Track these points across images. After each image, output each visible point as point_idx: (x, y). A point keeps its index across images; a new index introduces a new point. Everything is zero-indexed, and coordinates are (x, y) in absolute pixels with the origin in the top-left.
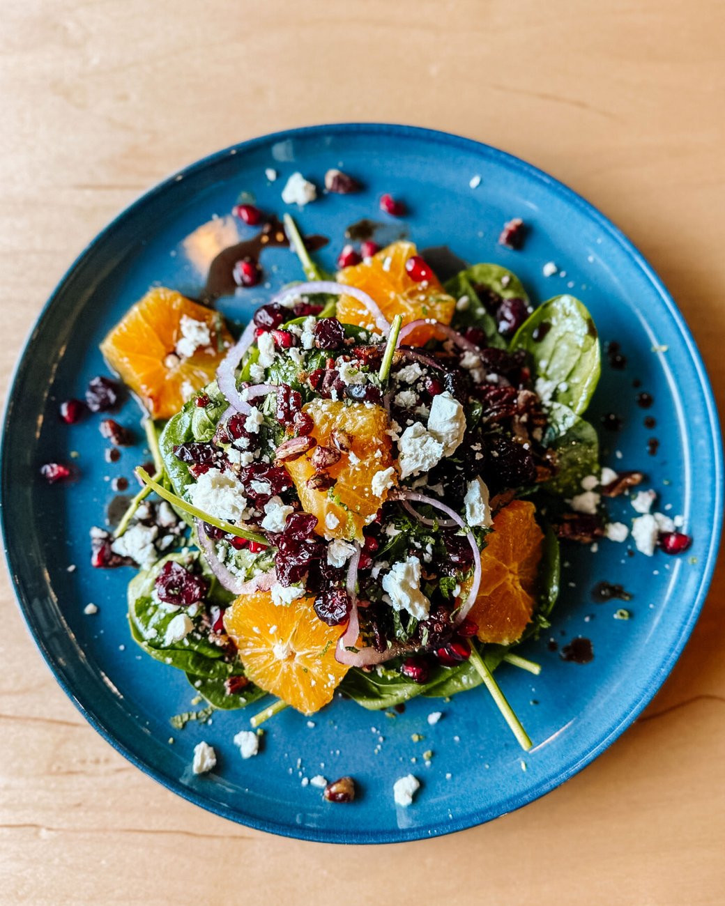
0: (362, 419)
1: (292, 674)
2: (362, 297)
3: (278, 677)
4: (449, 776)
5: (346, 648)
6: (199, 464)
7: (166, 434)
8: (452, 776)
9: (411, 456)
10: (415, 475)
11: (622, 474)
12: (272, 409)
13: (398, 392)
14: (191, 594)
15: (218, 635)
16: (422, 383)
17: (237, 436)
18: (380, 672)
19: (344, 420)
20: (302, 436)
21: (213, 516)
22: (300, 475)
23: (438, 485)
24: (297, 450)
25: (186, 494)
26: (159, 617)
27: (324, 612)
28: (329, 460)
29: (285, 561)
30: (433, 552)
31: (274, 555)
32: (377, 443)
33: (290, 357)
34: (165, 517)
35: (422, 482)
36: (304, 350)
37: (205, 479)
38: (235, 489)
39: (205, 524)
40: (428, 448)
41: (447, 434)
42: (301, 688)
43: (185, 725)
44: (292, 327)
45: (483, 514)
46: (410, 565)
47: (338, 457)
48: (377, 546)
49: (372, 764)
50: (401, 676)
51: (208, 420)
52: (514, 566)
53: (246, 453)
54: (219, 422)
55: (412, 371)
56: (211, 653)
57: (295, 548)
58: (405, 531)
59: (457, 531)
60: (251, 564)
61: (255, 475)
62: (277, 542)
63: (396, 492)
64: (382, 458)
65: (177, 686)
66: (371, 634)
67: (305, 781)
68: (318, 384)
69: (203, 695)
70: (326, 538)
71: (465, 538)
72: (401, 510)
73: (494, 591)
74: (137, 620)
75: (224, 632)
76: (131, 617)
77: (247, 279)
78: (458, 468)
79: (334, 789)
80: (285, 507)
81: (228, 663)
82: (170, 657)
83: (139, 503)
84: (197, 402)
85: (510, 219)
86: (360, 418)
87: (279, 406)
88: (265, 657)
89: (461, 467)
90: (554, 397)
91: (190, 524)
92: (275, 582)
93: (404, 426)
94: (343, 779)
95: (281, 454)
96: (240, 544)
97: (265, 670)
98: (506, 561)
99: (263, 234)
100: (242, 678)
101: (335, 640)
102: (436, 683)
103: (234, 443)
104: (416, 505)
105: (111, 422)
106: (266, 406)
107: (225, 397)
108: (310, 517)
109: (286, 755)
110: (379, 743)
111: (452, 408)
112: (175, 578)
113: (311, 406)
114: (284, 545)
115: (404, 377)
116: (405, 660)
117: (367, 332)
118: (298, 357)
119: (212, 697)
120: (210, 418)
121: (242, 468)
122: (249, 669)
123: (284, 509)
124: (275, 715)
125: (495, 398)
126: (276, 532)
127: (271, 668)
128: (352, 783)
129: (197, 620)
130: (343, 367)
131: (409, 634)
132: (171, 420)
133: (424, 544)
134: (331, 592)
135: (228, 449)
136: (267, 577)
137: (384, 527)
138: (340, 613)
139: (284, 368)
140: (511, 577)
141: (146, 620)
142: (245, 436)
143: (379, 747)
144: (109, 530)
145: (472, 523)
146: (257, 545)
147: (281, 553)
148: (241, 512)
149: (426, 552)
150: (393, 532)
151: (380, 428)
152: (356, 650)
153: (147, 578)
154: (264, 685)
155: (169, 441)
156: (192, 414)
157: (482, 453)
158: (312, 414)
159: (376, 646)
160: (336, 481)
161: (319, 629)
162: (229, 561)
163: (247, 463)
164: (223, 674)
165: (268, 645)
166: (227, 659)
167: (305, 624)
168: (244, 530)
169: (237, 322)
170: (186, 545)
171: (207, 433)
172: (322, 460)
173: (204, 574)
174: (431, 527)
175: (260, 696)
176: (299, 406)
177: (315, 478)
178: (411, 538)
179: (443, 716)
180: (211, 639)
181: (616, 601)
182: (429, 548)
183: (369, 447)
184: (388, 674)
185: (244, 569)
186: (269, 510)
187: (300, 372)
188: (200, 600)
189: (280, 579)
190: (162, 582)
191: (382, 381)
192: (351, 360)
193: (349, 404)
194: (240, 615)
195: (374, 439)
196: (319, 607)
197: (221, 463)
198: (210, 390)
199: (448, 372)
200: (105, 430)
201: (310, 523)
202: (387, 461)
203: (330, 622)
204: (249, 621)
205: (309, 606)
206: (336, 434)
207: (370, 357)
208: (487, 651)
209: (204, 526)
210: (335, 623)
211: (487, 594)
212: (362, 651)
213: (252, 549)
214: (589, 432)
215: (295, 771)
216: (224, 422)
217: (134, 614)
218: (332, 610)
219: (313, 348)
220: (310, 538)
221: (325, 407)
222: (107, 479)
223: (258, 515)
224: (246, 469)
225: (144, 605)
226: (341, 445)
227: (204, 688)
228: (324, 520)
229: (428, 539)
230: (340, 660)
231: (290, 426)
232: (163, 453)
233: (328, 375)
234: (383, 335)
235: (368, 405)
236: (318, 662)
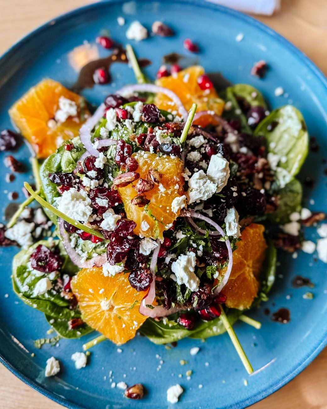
0: (169, 164)
1: (111, 319)
2: (171, 94)
3: (102, 321)
4: (200, 386)
5: (146, 305)
6: (64, 186)
7: (45, 166)
8: (203, 386)
9: (197, 190)
10: (197, 202)
11: (314, 213)
12: (112, 155)
13: (190, 152)
14: (52, 266)
15: (67, 292)
16: (204, 148)
17: (89, 169)
18: (165, 321)
19: (157, 164)
20: (131, 171)
21: (71, 217)
22: (127, 196)
23: (210, 209)
24: (127, 180)
25: (54, 204)
26: (31, 279)
27: (135, 282)
28: (147, 187)
29: (113, 249)
30: (203, 250)
31: (106, 246)
32: (176, 180)
33: (125, 125)
34: (40, 217)
35: (200, 208)
36: (134, 122)
37: (67, 195)
38: (86, 202)
39: (65, 222)
40: (207, 186)
41: (218, 179)
42: (116, 328)
43: (42, 345)
44: (128, 107)
45: (236, 229)
46: (190, 257)
47: (152, 186)
48: (170, 244)
49: (155, 377)
50: (177, 325)
51: (72, 159)
52: (250, 262)
53: (94, 180)
54: (78, 161)
55: (199, 140)
56: (61, 303)
57: (120, 241)
58: (189, 236)
59: (219, 239)
60: (91, 250)
61: (99, 195)
62: (110, 237)
63: (185, 211)
64: (178, 190)
65: (39, 322)
66: (162, 298)
67: (113, 385)
68: (142, 142)
69: (54, 329)
70: (140, 236)
71: (224, 243)
72: (187, 223)
73: (238, 276)
74: (17, 280)
75: (70, 291)
76: (14, 278)
77: (102, 79)
78: (222, 200)
79: (131, 391)
80: (116, 216)
81: (71, 310)
82: (36, 304)
83: (24, 208)
84: (66, 147)
85: (258, 60)
86: (167, 164)
87: (118, 153)
88: (95, 308)
89: (224, 200)
90: (279, 165)
91: (55, 223)
92: (106, 262)
93: (193, 172)
94: (137, 385)
95: (117, 182)
96: (86, 236)
97: (94, 316)
98: (246, 259)
99: (113, 55)
100: (79, 319)
101: (139, 300)
102: (198, 330)
103: (87, 174)
104: (197, 220)
105: (11, 157)
106: (108, 153)
107: (83, 145)
108: (131, 222)
109: (103, 368)
110: (160, 365)
111: (223, 163)
112: (43, 255)
113: (137, 154)
114: (114, 239)
115: (194, 143)
116: (180, 315)
117: (173, 115)
118: (130, 126)
119: (60, 330)
120: (73, 158)
121: (91, 190)
122: (85, 315)
123: (115, 217)
124: (98, 343)
125: (245, 162)
126: (109, 231)
127: (98, 315)
128: (142, 388)
129: (55, 282)
130: (158, 133)
131: (185, 300)
132: (49, 158)
133: (198, 245)
134: (140, 270)
135: (83, 178)
136: (101, 258)
137: (175, 232)
138: (145, 283)
139: (122, 131)
140: (247, 269)
141: (23, 280)
142: (95, 170)
143: (160, 367)
144: (5, 223)
145: (229, 234)
146: (96, 238)
147: (111, 244)
148: (88, 216)
149: (199, 250)
150: (181, 236)
151: (179, 171)
152: (152, 307)
153: (25, 254)
154: (93, 325)
155: (47, 170)
156: (62, 154)
157: (237, 193)
158: (138, 159)
159: (165, 306)
160: (149, 201)
161: (130, 293)
162: (78, 247)
163: (94, 187)
164: (67, 316)
165: (97, 300)
166: (71, 307)
167: (122, 289)
168: (89, 228)
169: (94, 105)
170: (51, 236)
171: (71, 167)
172: (142, 188)
173: (61, 254)
174: (204, 235)
175: (90, 332)
176: (130, 154)
177: (137, 198)
178: (190, 241)
179: (200, 350)
180: (62, 295)
181: (305, 288)
182: (201, 248)
183: (172, 182)
184: (169, 323)
185: (86, 252)
186: (105, 217)
187: (131, 135)
188: (57, 270)
189: (109, 259)
190: (35, 257)
191: (182, 143)
192: (163, 130)
193: (161, 155)
194: (82, 281)
195: (175, 177)
196: (132, 279)
197: (78, 186)
198: (75, 141)
199: (220, 143)
200: (7, 162)
201: (131, 226)
202: (181, 192)
203: (138, 289)
204: (87, 285)
205: (125, 278)
206: (152, 172)
207: (175, 129)
208: (230, 313)
209: (64, 224)
210: (141, 289)
211: (234, 278)
212: (156, 308)
213: (93, 240)
214: (298, 187)
215: (108, 378)
216: (82, 161)
217: (16, 276)
218: (140, 281)
219: (140, 121)
220: (130, 236)
221: (146, 156)
222: (6, 192)
223: (98, 219)
224: (93, 191)
225: (22, 270)
226: (155, 179)
227: (56, 324)
228: (140, 225)
229: (201, 242)
230: (142, 313)
231: (123, 166)
232: (42, 177)
233: (148, 137)
234: (182, 118)
235: (172, 157)
236: (128, 313)
